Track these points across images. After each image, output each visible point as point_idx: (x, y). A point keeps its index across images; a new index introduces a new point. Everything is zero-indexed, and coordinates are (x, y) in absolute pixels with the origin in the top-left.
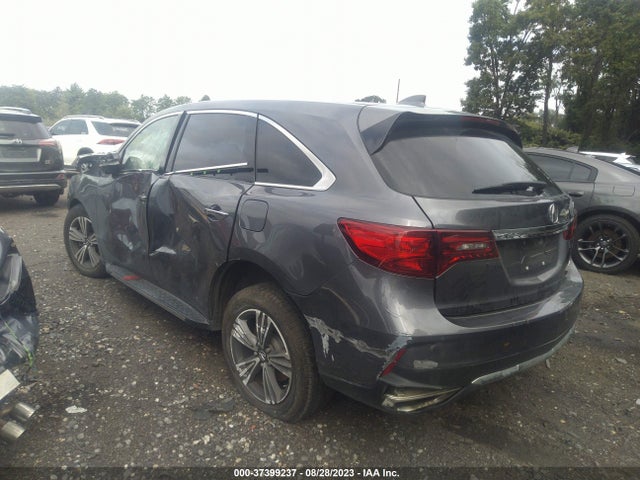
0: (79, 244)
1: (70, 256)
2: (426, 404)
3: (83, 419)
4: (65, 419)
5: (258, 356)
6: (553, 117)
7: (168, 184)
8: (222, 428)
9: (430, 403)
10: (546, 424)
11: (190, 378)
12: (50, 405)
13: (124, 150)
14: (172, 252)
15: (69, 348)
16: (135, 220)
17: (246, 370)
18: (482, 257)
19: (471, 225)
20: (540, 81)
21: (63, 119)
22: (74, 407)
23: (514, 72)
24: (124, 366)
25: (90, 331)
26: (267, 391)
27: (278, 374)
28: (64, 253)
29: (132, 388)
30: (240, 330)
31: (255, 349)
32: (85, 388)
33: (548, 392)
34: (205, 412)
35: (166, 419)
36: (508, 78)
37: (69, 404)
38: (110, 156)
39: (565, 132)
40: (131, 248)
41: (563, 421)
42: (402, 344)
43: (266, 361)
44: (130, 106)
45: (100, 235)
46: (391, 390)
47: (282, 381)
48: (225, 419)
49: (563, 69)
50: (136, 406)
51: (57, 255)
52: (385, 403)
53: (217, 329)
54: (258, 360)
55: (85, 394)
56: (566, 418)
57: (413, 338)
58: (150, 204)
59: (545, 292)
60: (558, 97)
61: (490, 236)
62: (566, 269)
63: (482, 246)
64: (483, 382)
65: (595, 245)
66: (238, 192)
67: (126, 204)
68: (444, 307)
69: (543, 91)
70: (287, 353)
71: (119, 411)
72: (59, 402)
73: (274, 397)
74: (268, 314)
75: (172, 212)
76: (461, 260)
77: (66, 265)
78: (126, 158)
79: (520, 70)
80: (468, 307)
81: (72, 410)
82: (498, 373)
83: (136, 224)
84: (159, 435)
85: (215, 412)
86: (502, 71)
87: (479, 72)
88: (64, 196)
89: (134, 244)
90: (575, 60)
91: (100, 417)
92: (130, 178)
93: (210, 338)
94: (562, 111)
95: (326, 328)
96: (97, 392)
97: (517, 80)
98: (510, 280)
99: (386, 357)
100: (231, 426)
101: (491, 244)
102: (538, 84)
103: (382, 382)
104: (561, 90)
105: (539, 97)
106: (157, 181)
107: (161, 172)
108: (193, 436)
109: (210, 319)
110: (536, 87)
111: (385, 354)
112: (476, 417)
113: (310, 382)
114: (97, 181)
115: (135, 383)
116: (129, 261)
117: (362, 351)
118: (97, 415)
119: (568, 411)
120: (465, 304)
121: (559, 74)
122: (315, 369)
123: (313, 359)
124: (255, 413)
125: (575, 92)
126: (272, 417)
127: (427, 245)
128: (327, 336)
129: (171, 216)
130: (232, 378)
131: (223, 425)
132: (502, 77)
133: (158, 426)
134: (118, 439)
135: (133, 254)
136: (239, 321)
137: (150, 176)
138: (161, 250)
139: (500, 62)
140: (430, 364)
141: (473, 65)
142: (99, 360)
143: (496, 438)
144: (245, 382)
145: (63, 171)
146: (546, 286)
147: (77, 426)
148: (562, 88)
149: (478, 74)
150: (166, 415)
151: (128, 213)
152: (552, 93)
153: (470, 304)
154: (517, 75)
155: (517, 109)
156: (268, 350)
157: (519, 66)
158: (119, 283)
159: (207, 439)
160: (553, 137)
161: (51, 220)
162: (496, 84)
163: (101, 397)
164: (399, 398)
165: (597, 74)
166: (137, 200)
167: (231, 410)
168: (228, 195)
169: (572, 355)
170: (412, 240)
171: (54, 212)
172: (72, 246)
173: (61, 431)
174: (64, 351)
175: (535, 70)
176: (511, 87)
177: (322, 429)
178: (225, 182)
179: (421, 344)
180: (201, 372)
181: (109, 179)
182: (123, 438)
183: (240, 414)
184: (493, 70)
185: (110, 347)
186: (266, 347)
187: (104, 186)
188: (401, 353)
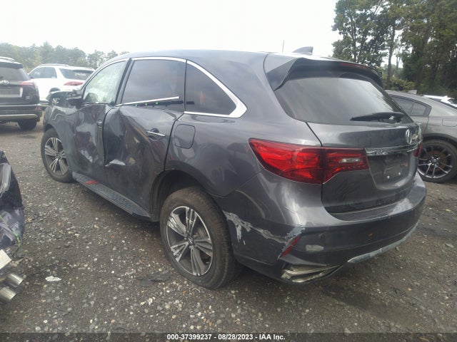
0: (52, 158)
1: (46, 166)
2: (314, 277)
3: (59, 285)
4: (45, 286)
5: (187, 240)
6: (394, 70)
7: (119, 113)
8: (161, 293)
9: (317, 276)
10: (398, 291)
11: (136, 256)
12: (33, 275)
13: (84, 88)
14: (122, 164)
15: (46, 233)
16: (93, 140)
17: (178, 251)
18: (357, 169)
19: (350, 144)
20: (386, 43)
21: (38, 67)
22: (52, 277)
23: (368, 37)
24: (88, 247)
25: (61, 221)
26: (194, 266)
27: (202, 253)
28: (42, 165)
29: (94, 263)
30: (174, 222)
31: (185, 235)
32: (59, 263)
33: (398, 268)
34: (149, 281)
35: (120, 286)
36: (363, 41)
37: (48, 275)
38: (75, 92)
39: (403, 81)
40: (91, 161)
41: (410, 289)
42: (298, 233)
43: (194, 244)
44: (87, 58)
45: (68, 151)
46: (288, 266)
47: (205, 259)
48: (163, 286)
49: (403, 34)
50: (97, 277)
51: (37, 166)
52: (284, 276)
53: (157, 221)
54: (187, 243)
55: (59, 267)
56: (412, 287)
57: (306, 228)
58: (106, 128)
59: (399, 195)
60: (399, 55)
61: (363, 152)
62: (415, 179)
63: (357, 160)
64: (356, 261)
65: (427, 162)
66: (172, 119)
67: (86, 128)
68: (328, 205)
69: (387, 51)
70: (209, 239)
71: (85, 280)
72: (40, 273)
73: (199, 270)
74: (195, 210)
75: (122, 134)
76: (342, 170)
77: (43, 173)
78: (86, 94)
79: (372, 35)
80: (345, 206)
81: (50, 279)
82: (366, 255)
83: (94, 142)
84: (115, 298)
85: (156, 281)
86: (359, 36)
87: (342, 35)
88: (41, 123)
89: (93, 158)
90: (411, 29)
91: (71, 284)
92: (90, 109)
93: (152, 227)
94: (401, 66)
95: (240, 220)
96: (68, 266)
97: (369, 43)
98: (377, 186)
99: (285, 242)
100: (168, 291)
101: (364, 159)
102: (384, 45)
103: (282, 260)
104: (400, 50)
105: (385, 55)
106: (110, 111)
107: (113, 104)
108: (140, 299)
109: (151, 213)
110: (383, 48)
111: (284, 240)
112: (347, 286)
113: (227, 260)
114: (65, 111)
115: (96, 259)
116: (90, 171)
117: (267, 238)
118: (69, 283)
119: (413, 282)
120: (344, 204)
121: (400, 38)
122: (231, 250)
123: (229, 243)
124: (185, 282)
125: (411, 52)
126: (198, 285)
127: (317, 159)
128: (240, 227)
129: (121, 137)
130: (168, 256)
131: (162, 291)
132: (358, 40)
133: (114, 291)
134: (85, 301)
135: (93, 165)
136: (173, 215)
137: (104, 107)
138: (114, 162)
139: (357, 29)
140: (318, 248)
141: (338, 31)
142: (69, 242)
143: (362, 301)
144: (178, 259)
145: (39, 105)
146: (402, 191)
147: (54, 291)
148: (401, 49)
149: (341, 38)
150: (120, 283)
151: (88, 135)
152: (394, 52)
153: (348, 203)
154: (369, 38)
155: (369, 64)
156: (195, 236)
157: (371, 32)
158: (82, 186)
159: (150, 301)
160: (394, 84)
161: (31, 141)
162: (354, 45)
163: (71, 270)
164: (294, 273)
165: (427, 38)
166: (96, 124)
167: (167, 279)
168: (164, 121)
169: (414, 241)
170: (305, 155)
171: (33, 135)
172: (47, 159)
173: (42, 294)
174: (43, 236)
175: (382, 35)
176: (365, 47)
177: (235, 294)
178: (162, 112)
179: (312, 233)
180: (144, 252)
181: (73, 110)
182: (89, 300)
183: (174, 283)
184: (352, 35)
185: (77, 233)
186: (193, 234)
187: (71, 115)
188: (297, 239)
